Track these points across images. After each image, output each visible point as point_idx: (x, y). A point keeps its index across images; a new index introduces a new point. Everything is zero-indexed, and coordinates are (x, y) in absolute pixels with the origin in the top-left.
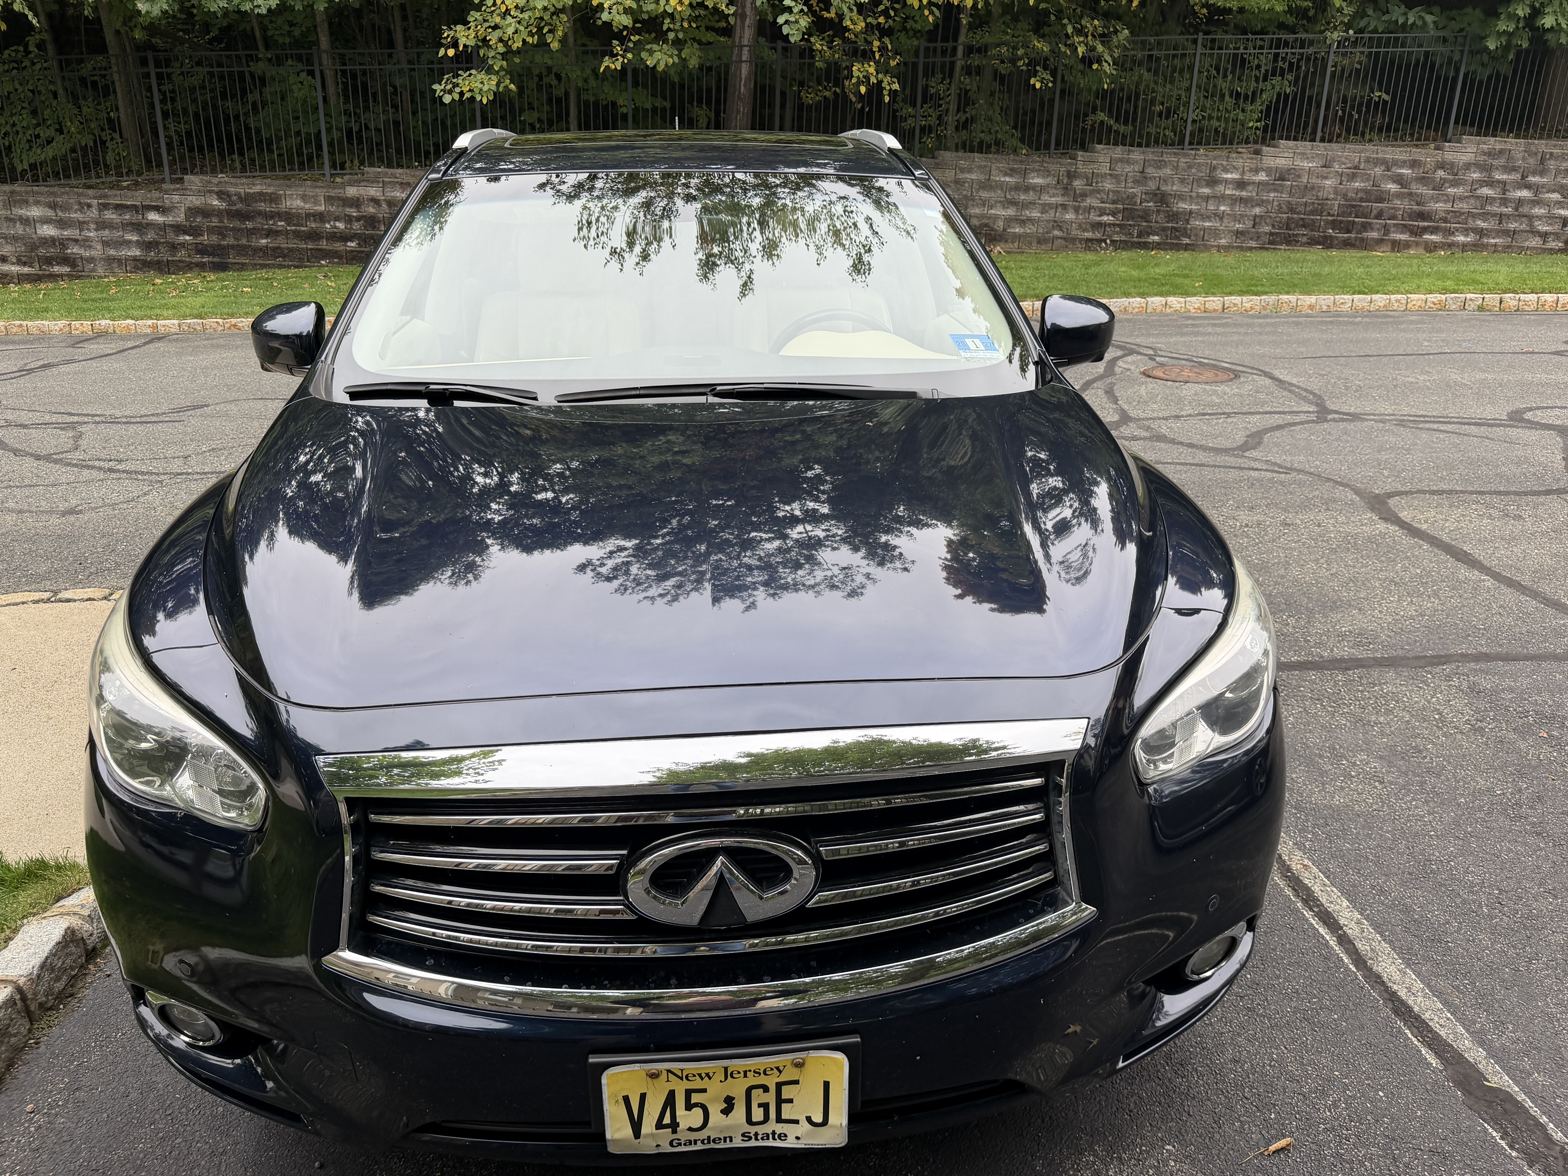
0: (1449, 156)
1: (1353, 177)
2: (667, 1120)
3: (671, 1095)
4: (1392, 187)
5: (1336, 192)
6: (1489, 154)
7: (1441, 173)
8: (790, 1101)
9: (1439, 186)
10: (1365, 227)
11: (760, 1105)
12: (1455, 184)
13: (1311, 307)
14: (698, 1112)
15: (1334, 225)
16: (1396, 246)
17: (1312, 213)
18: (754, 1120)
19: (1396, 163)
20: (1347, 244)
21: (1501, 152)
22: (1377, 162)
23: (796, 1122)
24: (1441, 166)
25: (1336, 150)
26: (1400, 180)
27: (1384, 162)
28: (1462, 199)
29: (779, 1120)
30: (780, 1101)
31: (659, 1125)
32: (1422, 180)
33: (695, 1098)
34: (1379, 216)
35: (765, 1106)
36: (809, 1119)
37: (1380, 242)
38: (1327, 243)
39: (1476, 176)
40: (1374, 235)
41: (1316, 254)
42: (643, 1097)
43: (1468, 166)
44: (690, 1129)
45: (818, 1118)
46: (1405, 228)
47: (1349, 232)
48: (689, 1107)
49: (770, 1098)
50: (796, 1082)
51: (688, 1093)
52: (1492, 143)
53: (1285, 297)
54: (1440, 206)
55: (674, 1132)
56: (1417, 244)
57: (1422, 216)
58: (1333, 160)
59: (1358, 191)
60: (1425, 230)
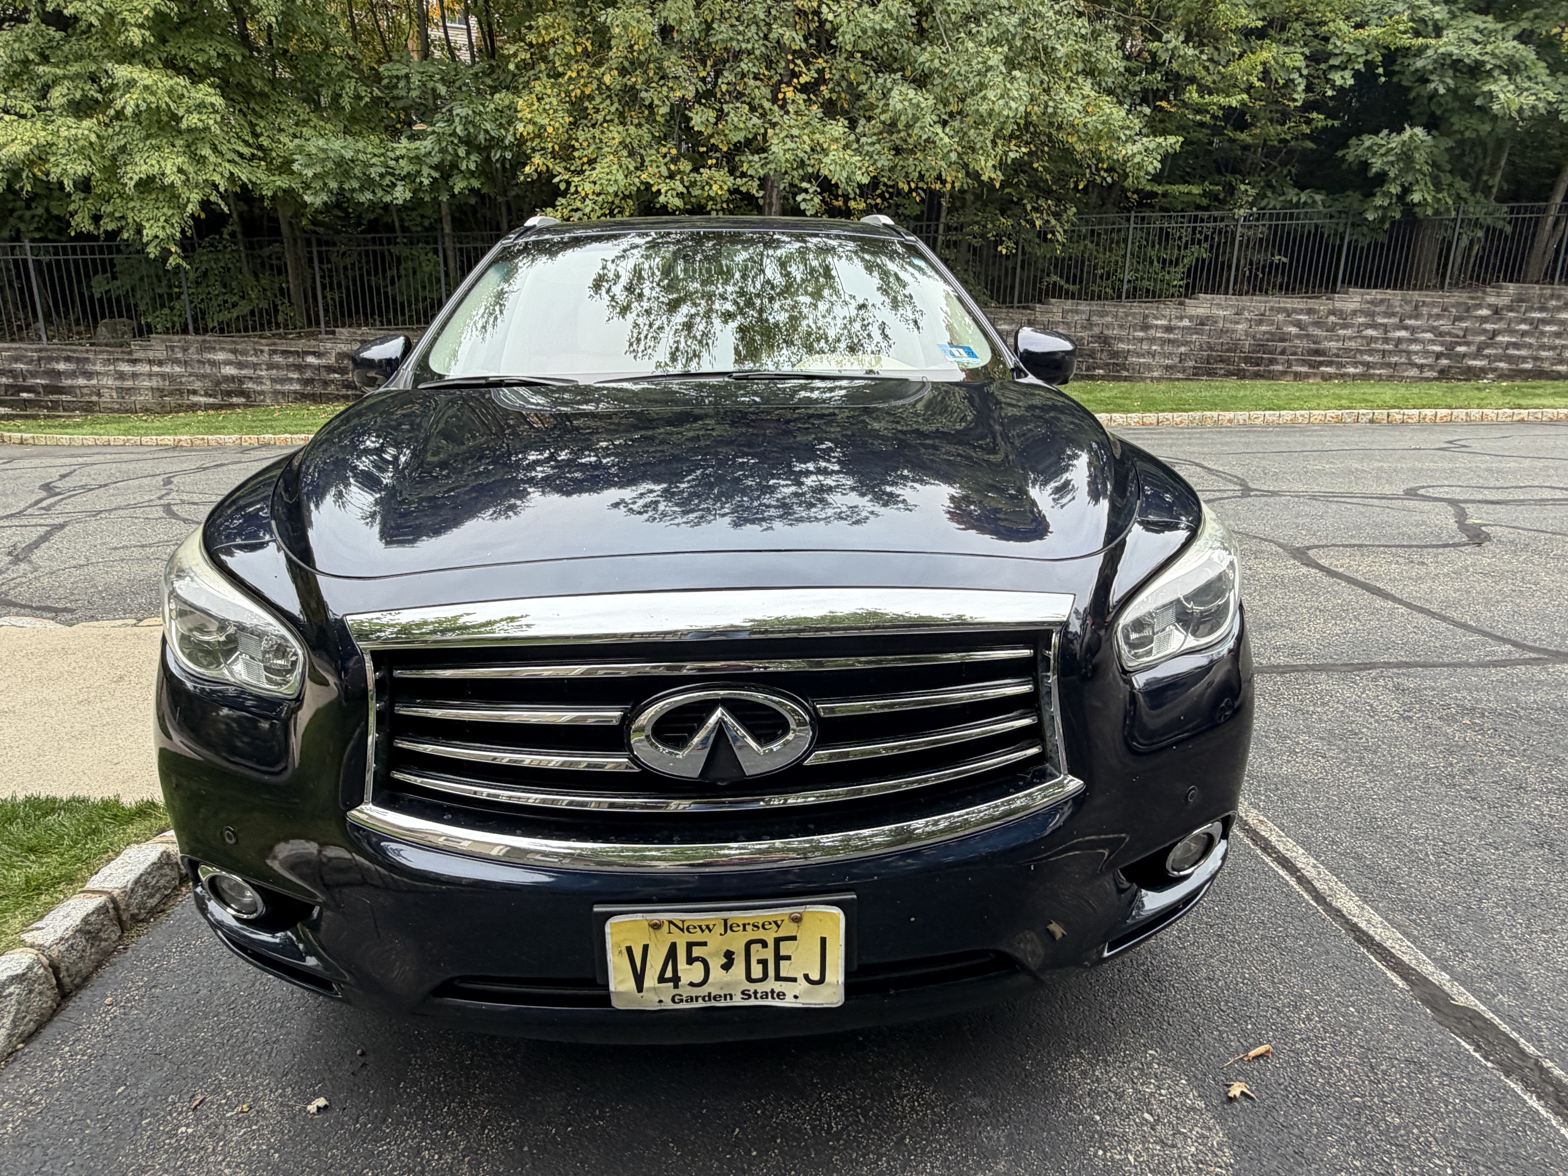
0: (1338, 305)
1: (1260, 322)
2: (669, 974)
3: (673, 947)
4: (1293, 330)
5: (1247, 334)
6: (1372, 302)
7: (1332, 318)
8: (788, 958)
9: (1332, 329)
10: (1272, 361)
11: (759, 962)
12: (1345, 326)
13: (1230, 421)
14: (698, 965)
15: (1247, 360)
16: (1297, 376)
17: (1228, 350)
18: (754, 976)
19: (1295, 311)
20: (1257, 376)
21: (1382, 301)
22: (1280, 310)
23: (794, 980)
24: (1332, 312)
25: (1245, 301)
26: (1298, 324)
27: (1285, 310)
28: (1351, 338)
29: (778, 978)
30: (778, 958)
31: (662, 979)
32: (1317, 324)
33: (697, 952)
34: (1283, 353)
35: (764, 962)
36: (806, 977)
37: (1284, 373)
38: (1241, 375)
39: (1361, 320)
40: (1280, 368)
41: (1232, 383)
42: (646, 948)
43: (1354, 313)
44: (692, 984)
45: (815, 976)
46: (1304, 362)
47: (1258, 365)
48: (690, 960)
49: (768, 954)
50: (794, 938)
51: (690, 946)
52: (1375, 294)
53: (1208, 413)
54: (1333, 344)
55: (676, 986)
56: (1315, 375)
57: (1317, 352)
58: (1244, 309)
59: (1265, 333)
60: (1321, 363)
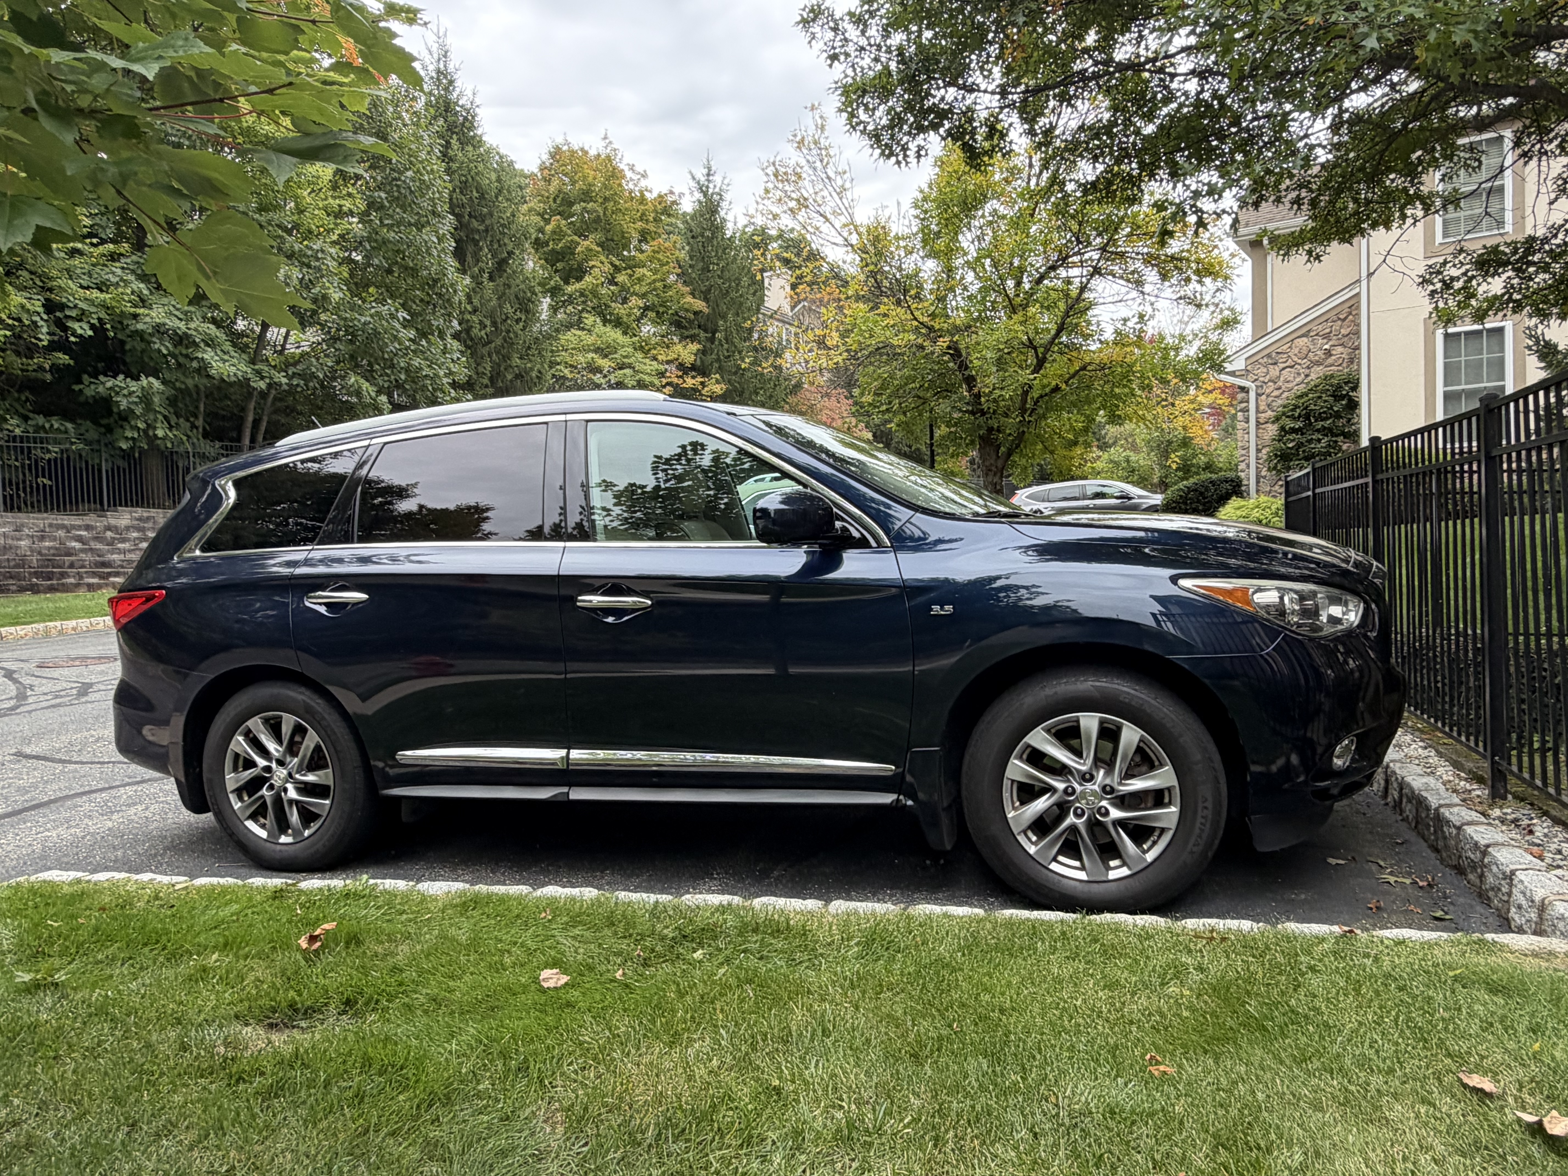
0: (112, 521)
1: (42, 538)
4: (77, 545)
5: (32, 550)
6: (140, 519)
7: (109, 534)
9: (111, 543)
10: (63, 575)
12: (124, 540)
13: (74, 629)
15: (37, 575)
16: (91, 587)
17: (16, 566)
19: (74, 527)
20: (52, 589)
21: (148, 518)
22: (58, 527)
24: (108, 528)
25: (22, 518)
26: (79, 539)
27: (63, 527)
28: (130, 551)
32: (96, 539)
34: (72, 566)
37: (77, 586)
38: (35, 590)
39: (135, 535)
40: (72, 580)
43: (127, 528)
46: (94, 574)
47: (50, 579)
52: (140, 512)
53: (51, 624)
54: (115, 557)
56: (107, 585)
57: (104, 564)
58: (22, 525)
59: (49, 548)
60: (109, 575)
